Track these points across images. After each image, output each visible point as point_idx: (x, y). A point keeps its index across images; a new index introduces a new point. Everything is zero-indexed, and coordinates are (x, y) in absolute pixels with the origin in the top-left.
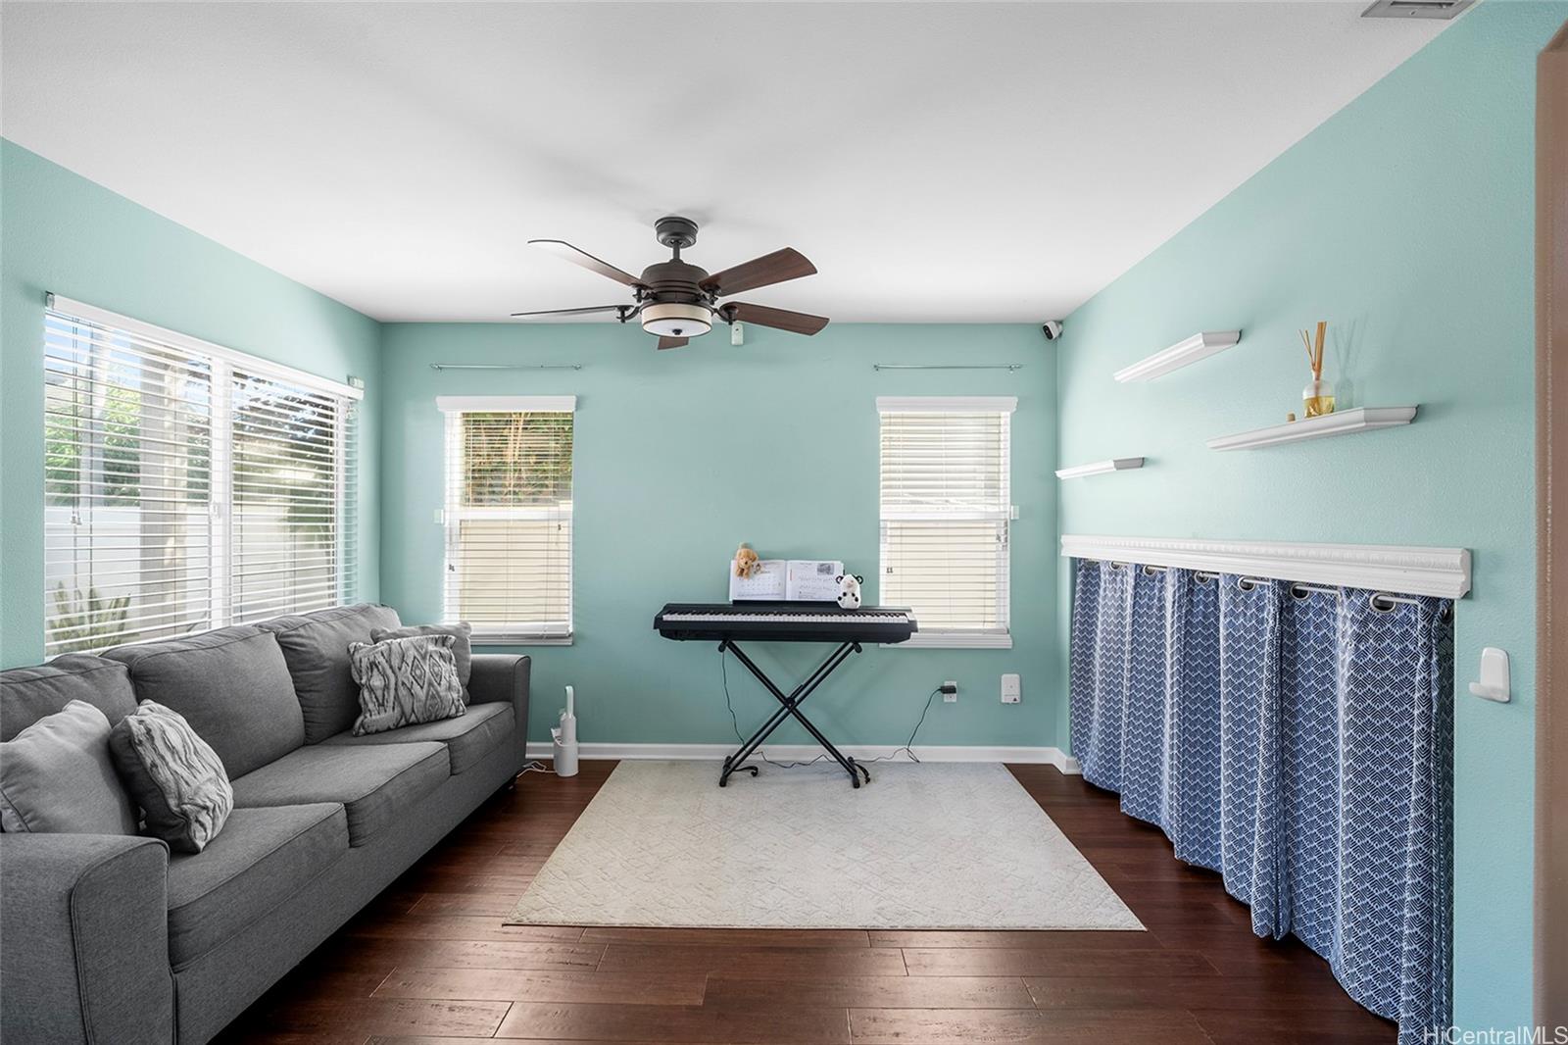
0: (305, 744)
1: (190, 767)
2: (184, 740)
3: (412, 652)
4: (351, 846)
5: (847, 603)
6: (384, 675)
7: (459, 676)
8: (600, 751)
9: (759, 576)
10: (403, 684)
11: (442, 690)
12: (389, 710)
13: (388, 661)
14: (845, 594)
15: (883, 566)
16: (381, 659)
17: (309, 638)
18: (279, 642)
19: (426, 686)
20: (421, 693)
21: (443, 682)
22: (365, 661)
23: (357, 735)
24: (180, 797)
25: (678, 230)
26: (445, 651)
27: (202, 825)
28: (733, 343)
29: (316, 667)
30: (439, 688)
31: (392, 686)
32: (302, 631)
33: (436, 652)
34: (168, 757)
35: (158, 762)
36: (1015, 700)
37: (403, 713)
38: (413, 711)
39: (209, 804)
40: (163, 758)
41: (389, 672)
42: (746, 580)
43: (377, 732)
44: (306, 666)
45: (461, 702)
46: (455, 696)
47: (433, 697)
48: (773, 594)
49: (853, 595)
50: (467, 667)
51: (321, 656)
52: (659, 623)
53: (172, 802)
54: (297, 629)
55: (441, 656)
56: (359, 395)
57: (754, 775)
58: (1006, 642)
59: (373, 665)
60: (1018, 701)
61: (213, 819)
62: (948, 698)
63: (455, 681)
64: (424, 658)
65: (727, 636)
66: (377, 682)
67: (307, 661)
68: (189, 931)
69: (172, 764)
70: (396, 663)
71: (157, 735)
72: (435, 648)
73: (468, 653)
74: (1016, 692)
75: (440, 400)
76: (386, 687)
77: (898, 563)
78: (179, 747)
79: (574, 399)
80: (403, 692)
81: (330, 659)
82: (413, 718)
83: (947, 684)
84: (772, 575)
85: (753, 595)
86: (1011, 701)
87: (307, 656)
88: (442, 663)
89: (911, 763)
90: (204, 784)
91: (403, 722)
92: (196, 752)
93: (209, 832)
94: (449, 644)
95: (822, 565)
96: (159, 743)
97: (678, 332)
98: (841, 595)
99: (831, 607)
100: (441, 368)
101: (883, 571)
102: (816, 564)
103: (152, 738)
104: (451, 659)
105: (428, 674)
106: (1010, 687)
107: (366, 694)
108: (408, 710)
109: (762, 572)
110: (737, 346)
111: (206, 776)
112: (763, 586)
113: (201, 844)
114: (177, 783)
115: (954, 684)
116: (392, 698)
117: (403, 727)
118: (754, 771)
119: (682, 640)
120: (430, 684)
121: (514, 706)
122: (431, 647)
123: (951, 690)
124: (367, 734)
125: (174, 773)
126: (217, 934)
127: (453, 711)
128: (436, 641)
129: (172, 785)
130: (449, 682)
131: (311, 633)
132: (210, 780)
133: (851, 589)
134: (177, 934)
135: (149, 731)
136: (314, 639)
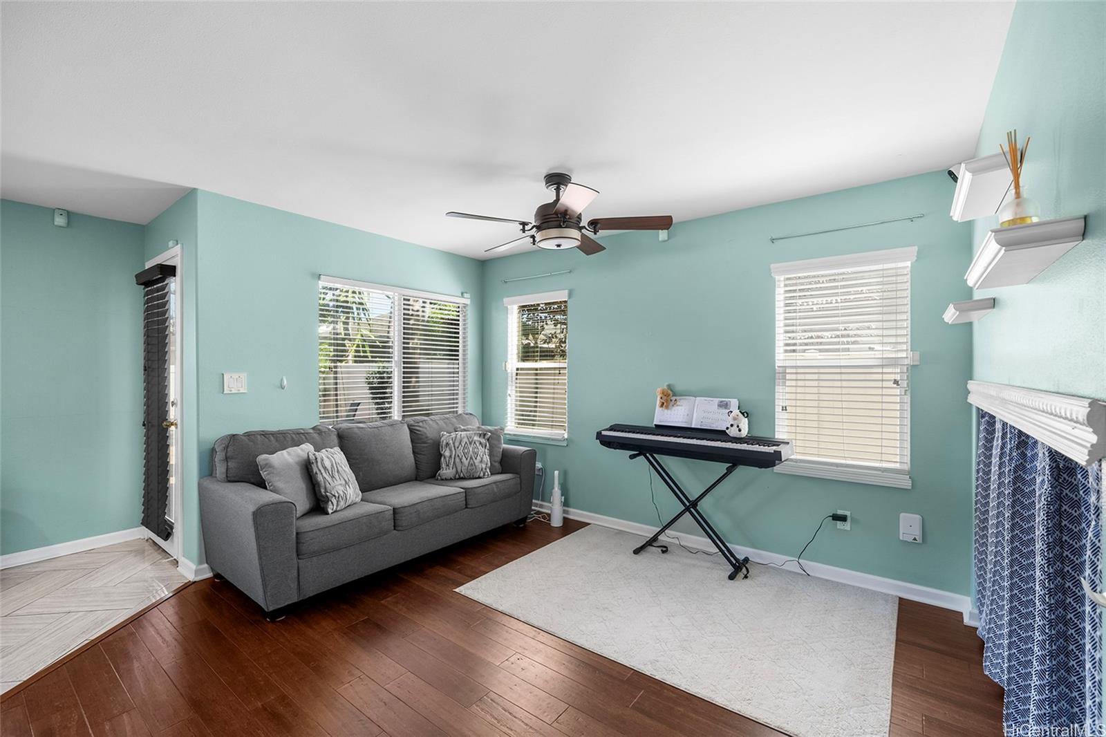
0: (416, 480)
1: (333, 477)
2: (332, 465)
3: (465, 440)
4: (395, 529)
5: (733, 432)
6: (451, 450)
7: (490, 455)
8: (576, 514)
9: (675, 408)
10: (458, 456)
11: (477, 462)
12: (451, 468)
13: (454, 443)
14: (732, 425)
15: (779, 404)
16: (451, 442)
17: (423, 427)
18: (409, 428)
19: (469, 458)
20: (466, 462)
21: (479, 458)
22: (444, 443)
23: (437, 479)
24: (325, 488)
25: (558, 180)
26: (483, 441)
27: (332, 503)
28: (660, 239)
29: (425, 443)
30: (475, 461)
31: (453, 456)
32: (421, 424)
33: (478, 441)
34: (323, 471)
35: (318, 472)
36: (915, 539)
37: (457, 472)
38: (462, 471)
39: (337, 495)
40: (320, 471)
41: (453, 449)
42: (666, 411)
43: (446, 479)
44: (420, 441)
45: (488, 470)
46: (484, 466)
47: (472, 465)
48: (682, 422)
49: (738, 426)
50: (499, 452)
51: (427, 437)
52: (599, 436)
53: (323, 491)
54: (418, 423)
55: (481, 443)
56: (468, 302)
57: (663, 552)
58: (906, 483)
59: (447, 444)
60: (919, 540)
61: (337, 502)
62: (839, 524)
63: (487, 458)
64: (470, 443)
65: (640, 449)
66: (447, 453)
67: (421, 439)
68: (304, 543)
69: (324, 474)
70: (457, 444)
71: (319, 460)
72: (479, 439)
73: (501, 444)
74: (917, 532)
75: (505, 300)
76: (451, 456)
77: (793, 403)
78: (330, 469)
79: (566, 292)
80: (457, 460)
81: (431, 439)
82: (462, 475)
83: (840, 512)
84: (682, 408)
85: (669, 422)
86: (911, 540)
87: (420, 436)
88: (480, 447)
89: (802, 575)
90: (338, 485)
91: (457, 476)
92: (338, 471)
93: (335, 507)
94: (487, 437)
95: (721, 402)
96: (319, 464)
97: (559, 246)
98: (729, 426)
99: (721, 435)
100: (506, 282)
101: (778, 409)
102: (717, 400)
103: (317, 462)
104: (486, 446)
105: (471, 452)
106: (909, 525)
107: (442, 459)
108: (459, 471)
109: (677, 406)
110: (664, 241)
111: (339, 482)
112: (676, 416)
113: (330, 511)
114: (325, 483)
115: (848, 513)
116: (452, 463)
117: (458, 479)
118: (665, 550)
119: (615, 449)
120: (471, 458)
121: (520, 478)
122: (476, 438)
123: (843, 519)
124: (442, 480)
125: (324, 478)
126: (316, 548)
127: (482, 475)
128: (480, 435)
129: (323, 482)
130: (482, 459)
131: (425, 426)
132: (341, 484)
133: (736, 422)
134: (300, 543)
135: (316, 459)
136: (426, 428)
